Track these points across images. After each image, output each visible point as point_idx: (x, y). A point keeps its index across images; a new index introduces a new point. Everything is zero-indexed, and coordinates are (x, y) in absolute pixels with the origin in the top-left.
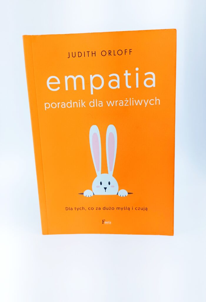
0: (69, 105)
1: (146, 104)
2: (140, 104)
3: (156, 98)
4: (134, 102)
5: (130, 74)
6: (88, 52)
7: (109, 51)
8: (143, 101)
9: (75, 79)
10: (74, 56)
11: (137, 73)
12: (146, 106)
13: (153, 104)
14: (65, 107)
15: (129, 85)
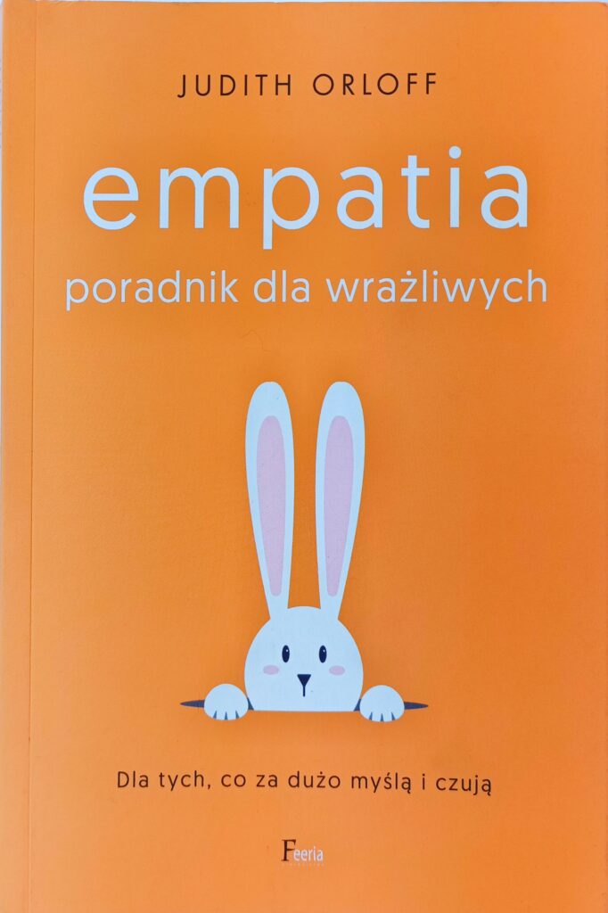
0: (169, 290)
1: (490, 298)
2: (466, 299)
3: (530, 272)
4: (440, 285)
5: (425, 172)
6: (261, 76)
7: (345, 75)
8: (478, 285)
9: (200, 182)
10: (203, 89)
11: (456, 166)
12: (487, 307)
13: (521, 299)
14: (150, 299)
15: (421, 215)
